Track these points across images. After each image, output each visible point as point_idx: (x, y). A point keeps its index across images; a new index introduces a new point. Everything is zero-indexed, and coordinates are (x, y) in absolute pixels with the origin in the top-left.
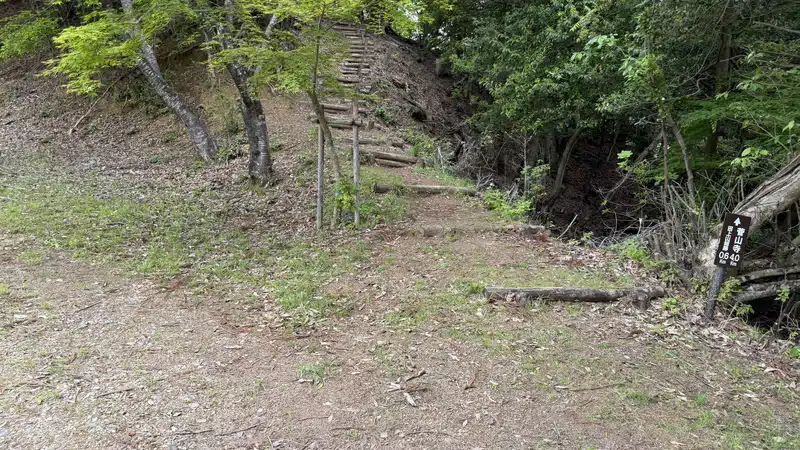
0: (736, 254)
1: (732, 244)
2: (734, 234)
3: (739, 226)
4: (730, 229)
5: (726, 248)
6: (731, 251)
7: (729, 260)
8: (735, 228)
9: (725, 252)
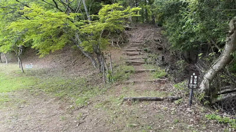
0: (195, 84)
1: (193, 81)
2: (194, 78)
3: (195, 75)
4: (192, 76)
5: (191, 82)
6: (193, 83)
7: (193, 86)
8: (194, 76)
9: (191, 84)
